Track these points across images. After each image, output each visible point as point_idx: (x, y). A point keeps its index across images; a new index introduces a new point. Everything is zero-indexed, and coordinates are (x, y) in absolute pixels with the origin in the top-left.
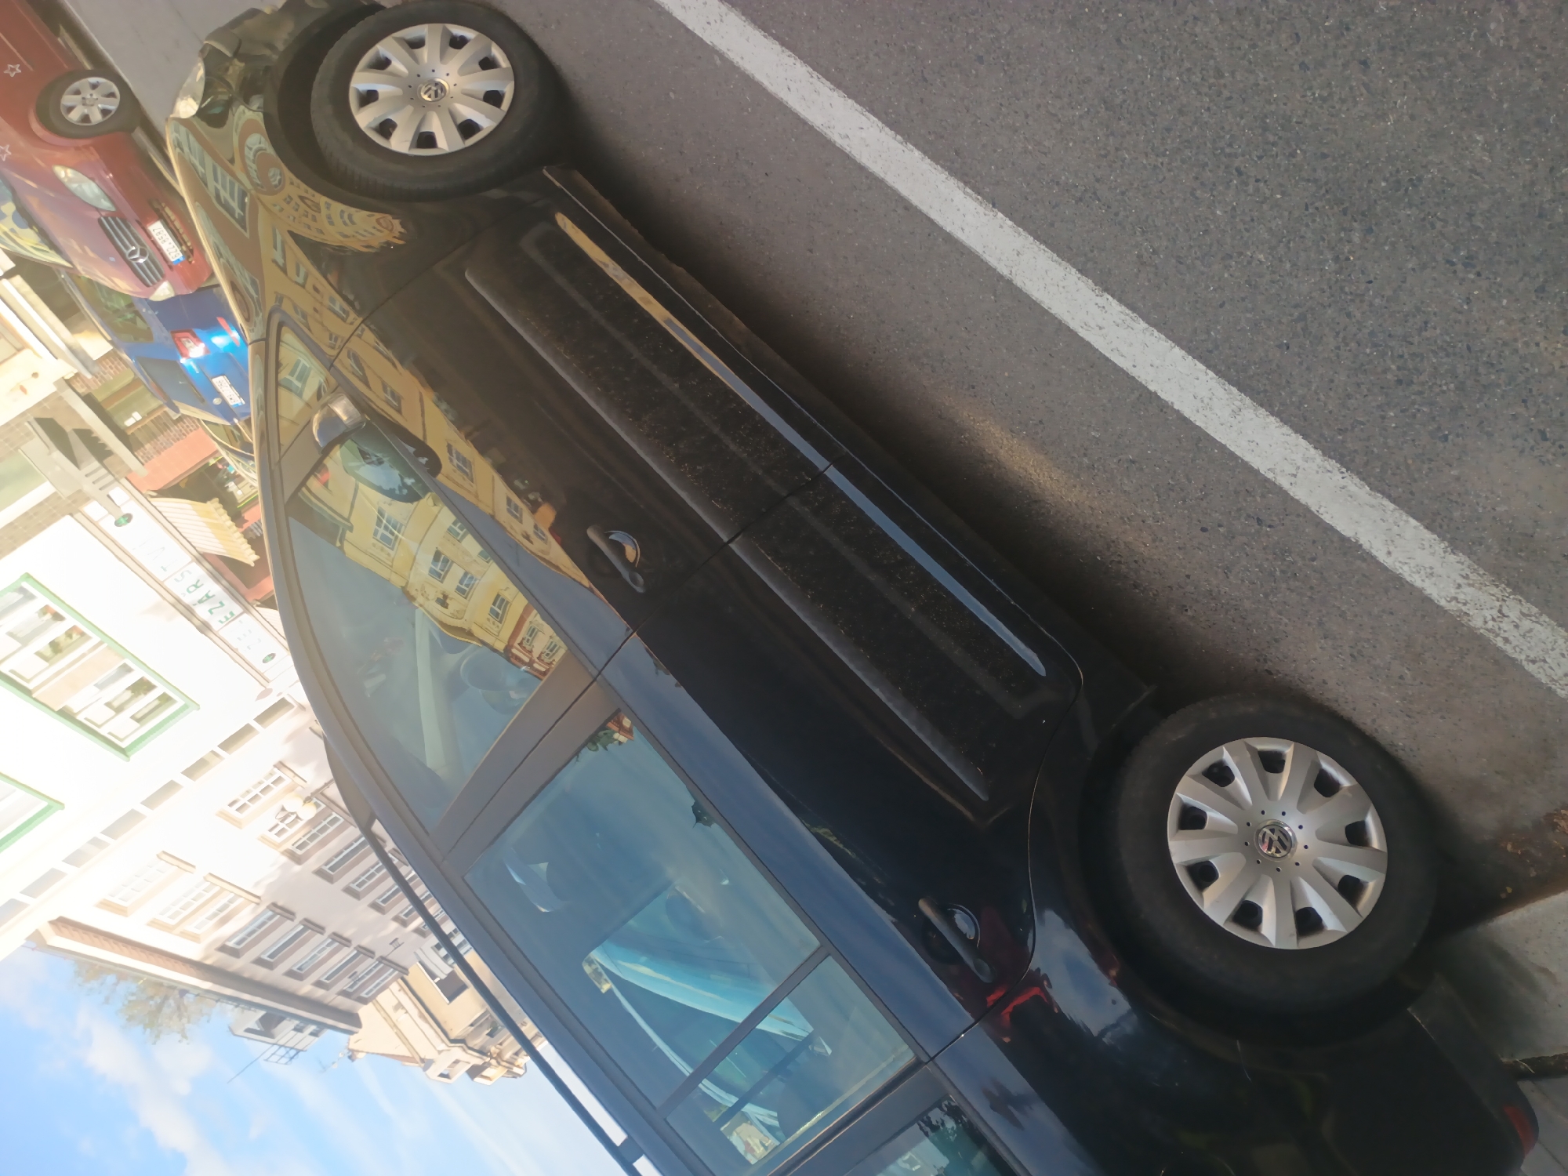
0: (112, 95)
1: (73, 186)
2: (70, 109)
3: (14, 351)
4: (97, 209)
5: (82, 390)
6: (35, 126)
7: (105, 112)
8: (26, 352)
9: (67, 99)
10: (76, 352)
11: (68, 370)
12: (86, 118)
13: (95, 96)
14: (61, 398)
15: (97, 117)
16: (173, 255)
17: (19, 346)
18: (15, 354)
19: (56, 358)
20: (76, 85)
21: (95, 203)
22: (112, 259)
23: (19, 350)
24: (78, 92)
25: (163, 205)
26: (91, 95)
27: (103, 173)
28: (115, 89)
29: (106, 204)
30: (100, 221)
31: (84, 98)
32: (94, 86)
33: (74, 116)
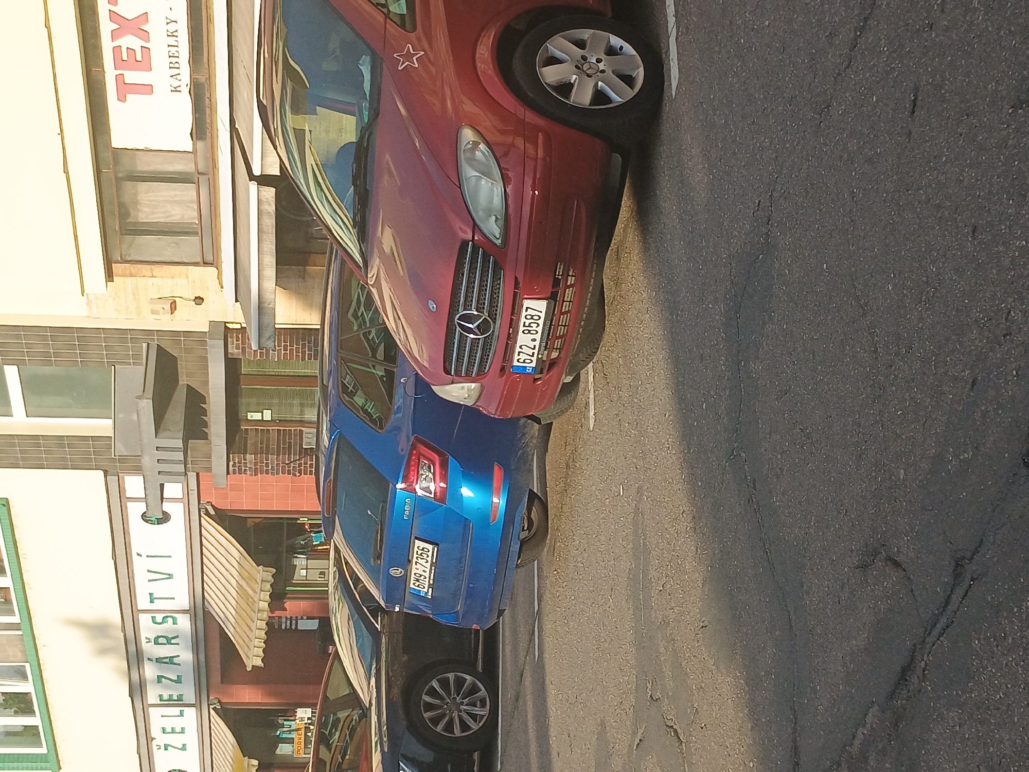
0: (629, 80)
1: (469, 173)
2: (553, 61)
3: (199, 259)
4: (475, 227)
5: (233, 350)
6: (484, 51)
7: (600, 97)
8: (212, 270)
9: (558, 45)
10: (263, 310)
11: (234, 315)
12: (565, 88)
13: (601, 66)
14: (204, 343)
15: (583, 97)
16: (523, 357)
17: (209, 258)
18: (196, 264)
19: (237, 301)
20: (586, 34)
21: (479, 216)
22: (432, 305)
23: (205, 264)
24: (581, 44)
25: (571, 280)
26: (598, 61)
27: (529, 182)
28: (640, 74)
29: (493, 228)
30: (464, 244)
31: (584, 58)
32: (611, 51)
33: (551, 75)
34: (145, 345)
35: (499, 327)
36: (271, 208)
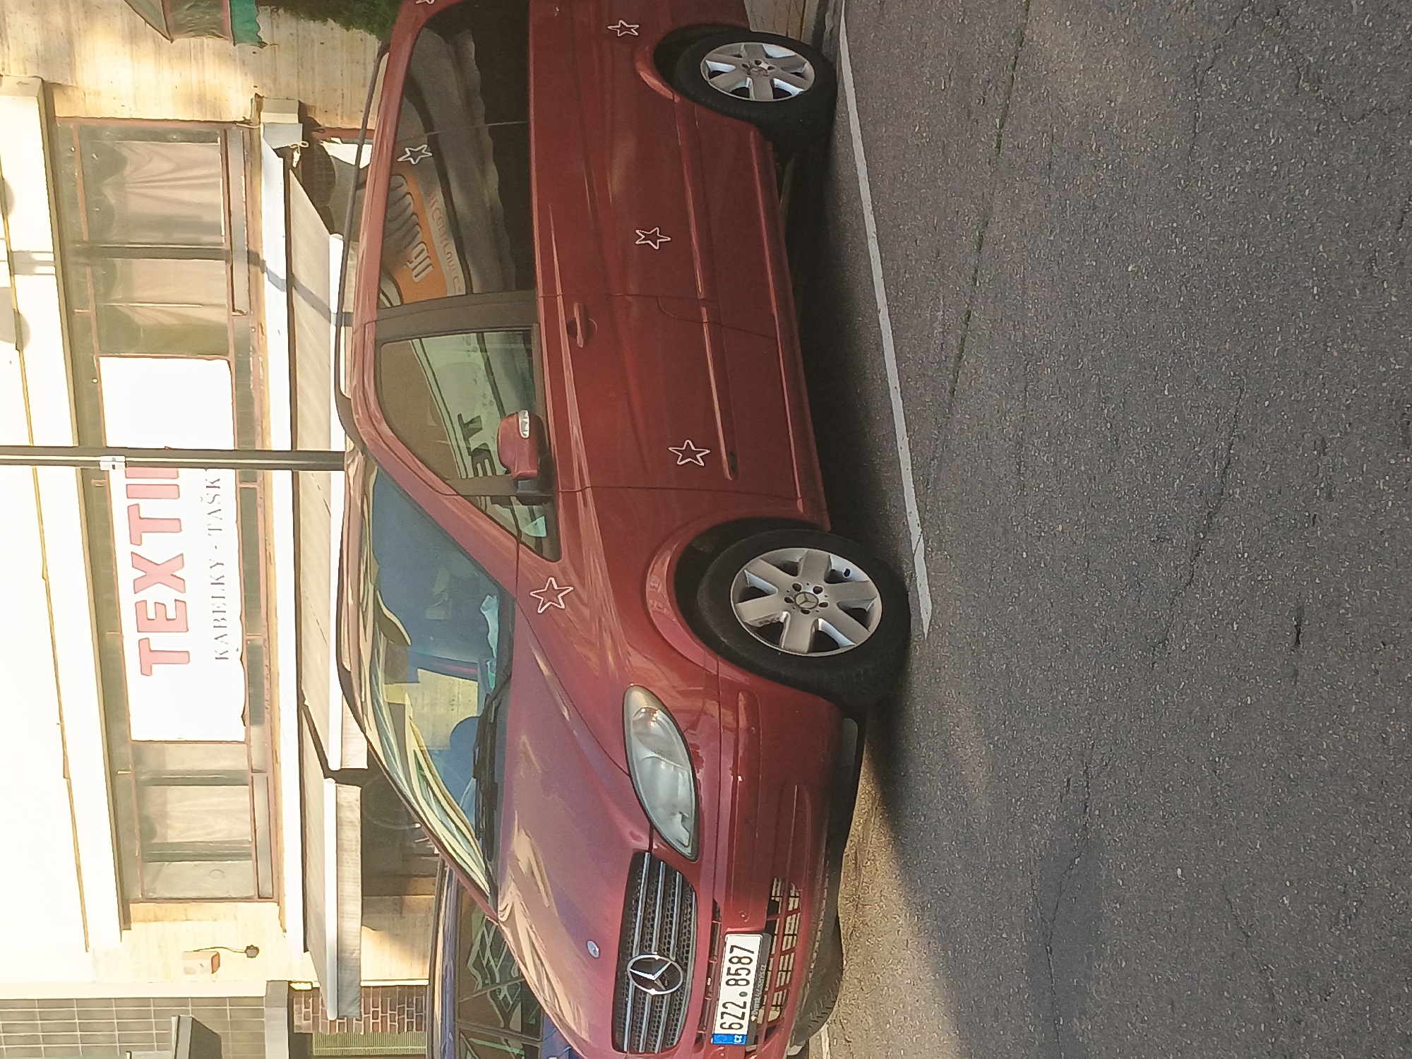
0: (861, 616)
1: (643, 753)
2: (754, 593)
3: (252, 893)
4: (653, 830)
5: (301, 1023)
6: (657, 583)
7: (822, 640)
8: (272, 907)
9: (759, 571)
10: (344, 962)
11: (303, 972)
12: (773, 629)
13: (821, 597)
14: (260, 1013)
15: (798, 640)
16: (728, 1020)
17: (267, 889)
18: (248, 899)
19: (306, 950)
20: (798, 555)
21: (658, 815)
22: (593, 948)
23: (261, 898)
24: (791, 569)
25: (793, 904)
26: (818, 591)
27: (728, 762)
28: (876, 608)
29: (678, 832)
30: (638, 856)
31: (797, 588)
32: (834, 577)
33: (751, 612)
34: (174, 1020)
35: (693, 976)
36: (353, 815)
